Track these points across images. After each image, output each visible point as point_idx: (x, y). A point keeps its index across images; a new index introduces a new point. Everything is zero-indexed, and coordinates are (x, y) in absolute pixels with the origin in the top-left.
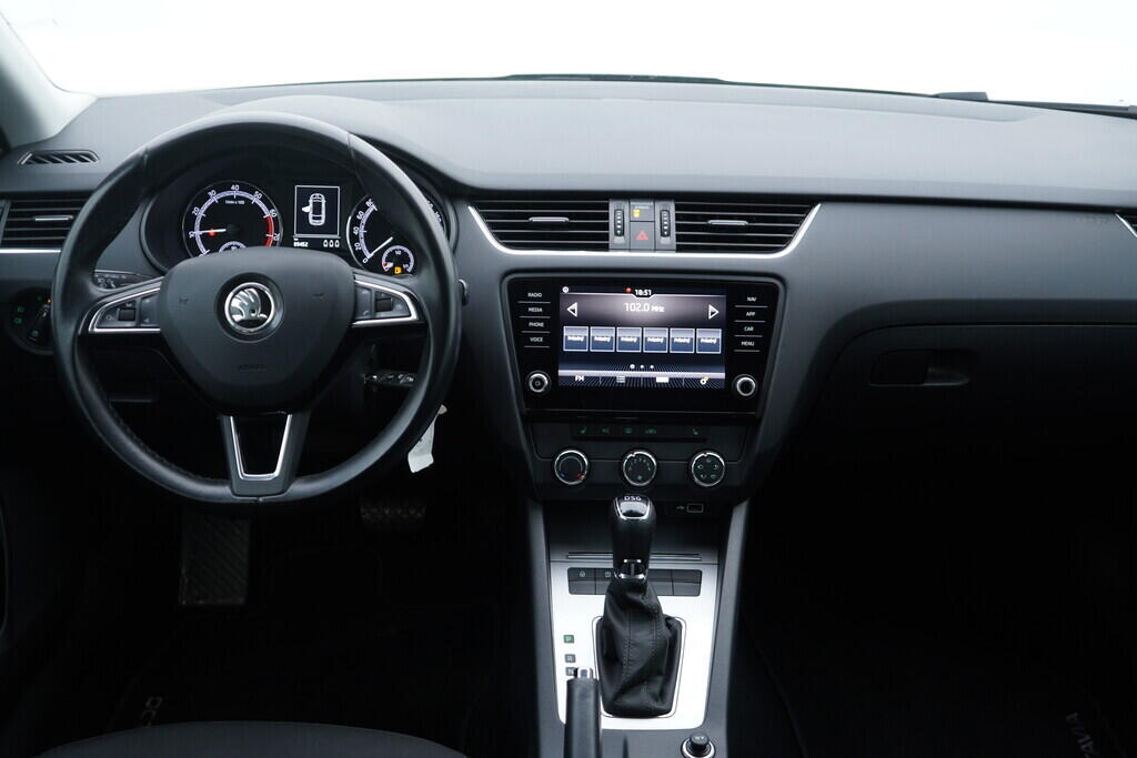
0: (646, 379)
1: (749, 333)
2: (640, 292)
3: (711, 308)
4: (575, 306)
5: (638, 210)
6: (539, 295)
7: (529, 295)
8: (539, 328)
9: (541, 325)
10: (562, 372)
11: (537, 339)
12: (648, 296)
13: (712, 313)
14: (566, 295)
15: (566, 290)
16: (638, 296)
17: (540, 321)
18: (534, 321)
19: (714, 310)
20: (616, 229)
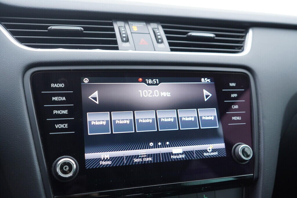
0: (164, 154)
1: (236, 110)
2: (150, 81)
3: (206, 92)
4: (96, 94)
5: (135, 27)
6: (62, 85)
7: (52, 85)
8: (63, 116)
9: (65, 112)
10: (88, 156)
11: (62, 126)
12: (157, 84)
13: (207, 96)
14: (86, 85)
15: (86, 81)
16: (149, 84)
17: (64, 108)
18: (58, 109)
19: (209, 94)
20: (122, 38)
